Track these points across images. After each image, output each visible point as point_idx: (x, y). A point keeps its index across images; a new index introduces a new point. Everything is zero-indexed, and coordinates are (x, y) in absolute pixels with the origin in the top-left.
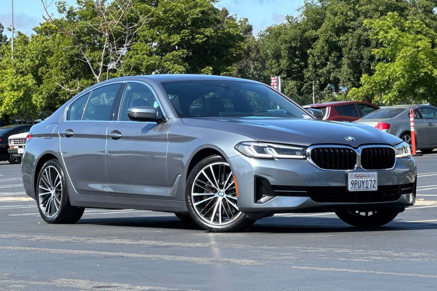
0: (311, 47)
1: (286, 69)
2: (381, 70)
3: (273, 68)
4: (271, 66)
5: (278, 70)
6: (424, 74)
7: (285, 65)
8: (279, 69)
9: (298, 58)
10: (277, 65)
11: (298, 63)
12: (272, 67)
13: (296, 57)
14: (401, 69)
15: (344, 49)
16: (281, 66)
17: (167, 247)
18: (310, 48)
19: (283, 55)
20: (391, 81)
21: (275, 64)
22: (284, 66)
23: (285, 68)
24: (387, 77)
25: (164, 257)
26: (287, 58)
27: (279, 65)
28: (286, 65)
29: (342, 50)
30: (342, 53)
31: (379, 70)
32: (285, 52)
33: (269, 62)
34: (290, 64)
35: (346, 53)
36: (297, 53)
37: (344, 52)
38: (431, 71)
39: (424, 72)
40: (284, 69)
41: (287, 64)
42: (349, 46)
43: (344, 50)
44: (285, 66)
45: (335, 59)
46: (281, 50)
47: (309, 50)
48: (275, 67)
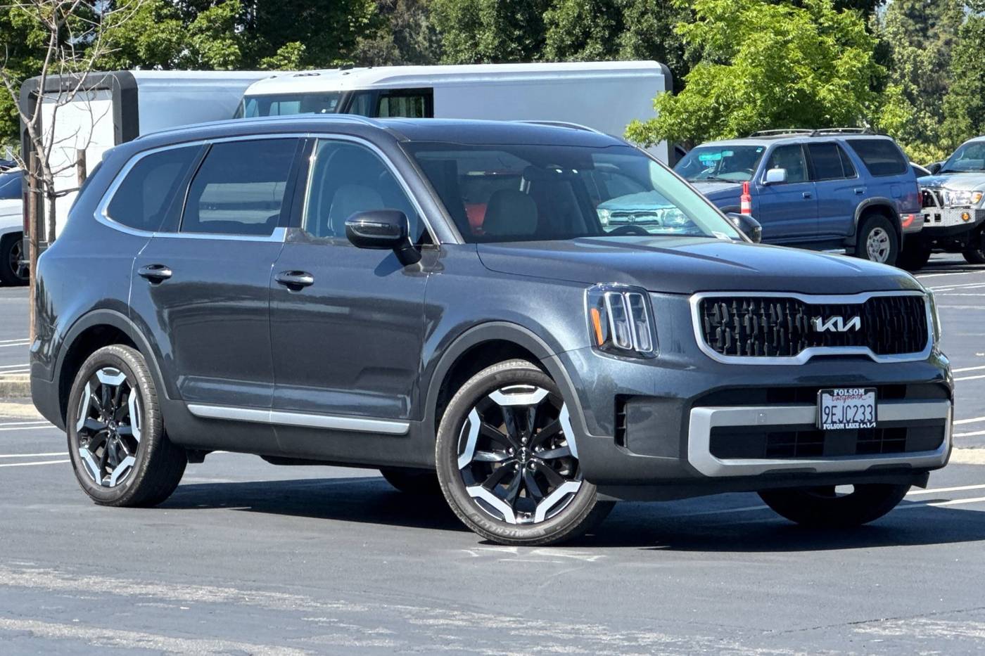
0: (551, 7)
1: (492, 55)
2: (701, 83)
3: (461, 51)
4: (456, 46)
5: (471, 57)
6: (796, 93)
7: (489, 44)
8: (476, 53)
9: (520, 28)
10: (471, 45)
11: (519, 40)
12: (458, 48)
13: (516, 25)
14: (745, 83)
15: (627, 12)
16: (481, 47)
17: (134, 599)
18: (550, 9)
19: (484, 20)
20: (722, 108)
21: (466, 42)
22: (487, 48)
23: (490, 51)
24: (713, 100)
25: (120, 637)
26: (493, 28)
27: (476, 45)
28: (492, 44)
29: (624, 15)
30: (623, 21)
31: (697, 83)
32: (490, 13)
33: (451, 37)
34: (502, 43)
35: (632, 22)
36: (519, 16)
37: (629, 19)
38: (814, 86)
39: (796, 90)
40: (488, 54)
41: (496, 43)
42: (640, 5)
43: (628, 16)
44: (490, 46)
45: (604, 34)
46: (480, 10)
47: (547, 12)
48: (466, 49)
